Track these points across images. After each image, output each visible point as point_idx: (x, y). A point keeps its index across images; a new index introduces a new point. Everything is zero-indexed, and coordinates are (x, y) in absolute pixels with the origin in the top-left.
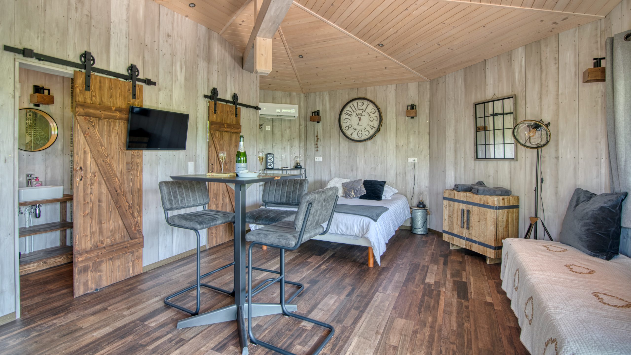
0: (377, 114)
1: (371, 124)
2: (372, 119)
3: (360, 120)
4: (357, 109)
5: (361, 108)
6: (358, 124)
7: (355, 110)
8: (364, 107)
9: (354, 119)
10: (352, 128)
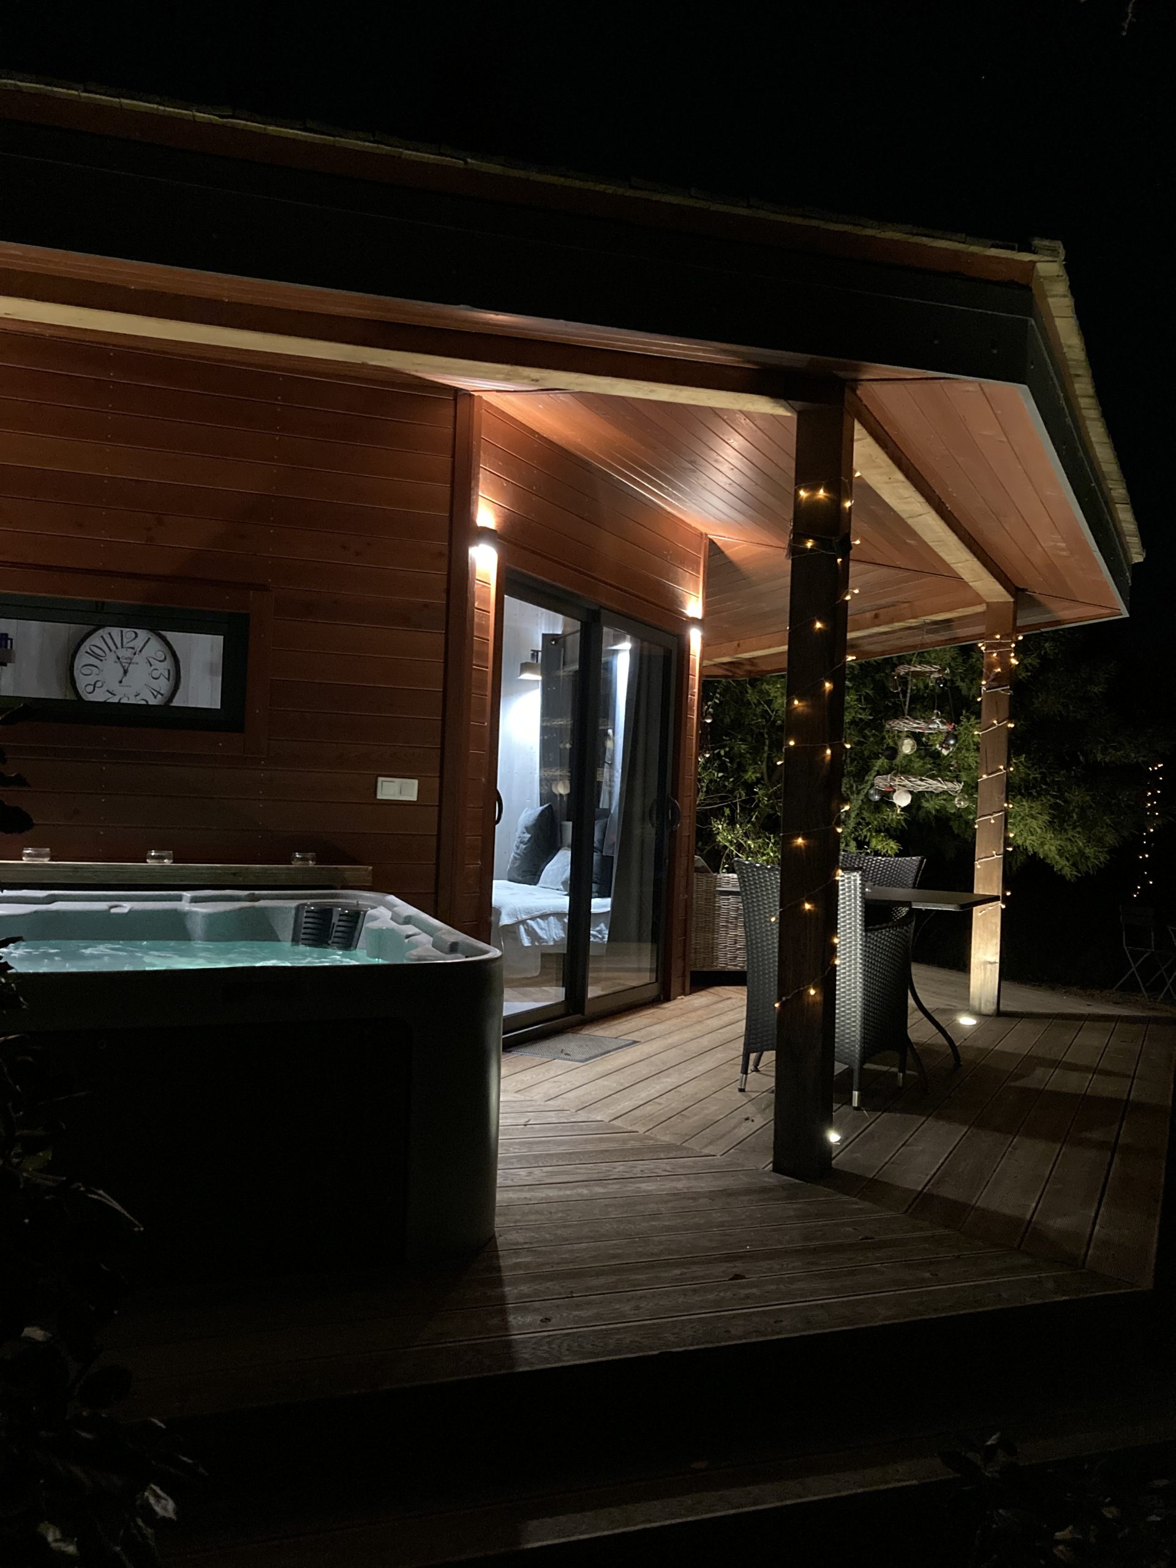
0: (168, 664)
1: (155, 684)
2: (156, 674)
3: (126, 672)
4: (119, 645)
5: (131, 645)
6: (121, 682)
7: (113, 648)
8: (138, 643)
9: (110, 670)
10: (105, 688)
